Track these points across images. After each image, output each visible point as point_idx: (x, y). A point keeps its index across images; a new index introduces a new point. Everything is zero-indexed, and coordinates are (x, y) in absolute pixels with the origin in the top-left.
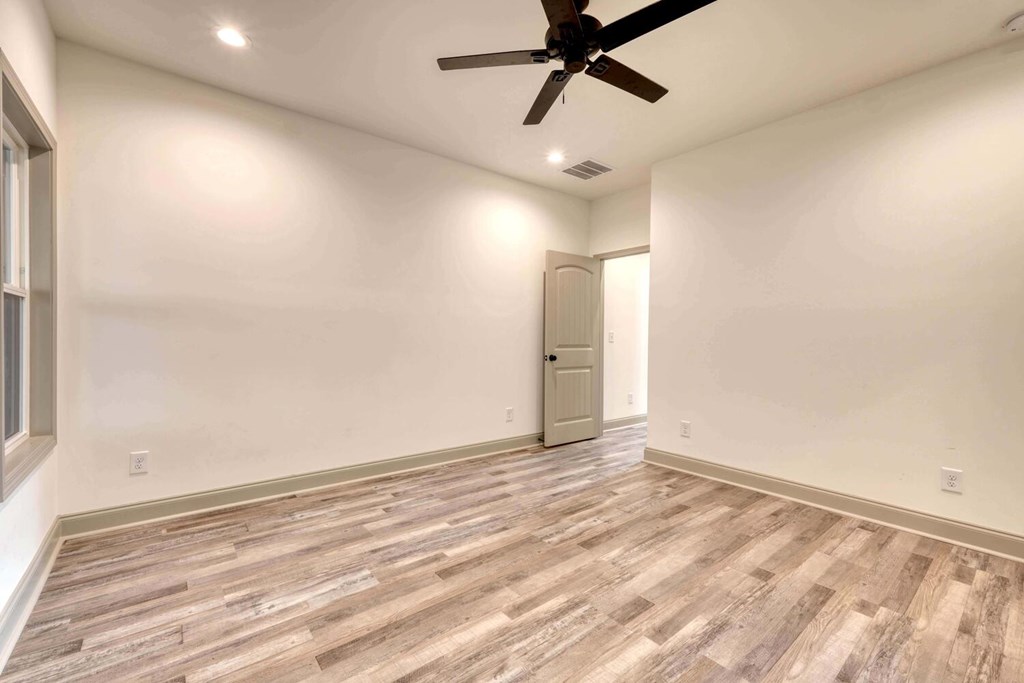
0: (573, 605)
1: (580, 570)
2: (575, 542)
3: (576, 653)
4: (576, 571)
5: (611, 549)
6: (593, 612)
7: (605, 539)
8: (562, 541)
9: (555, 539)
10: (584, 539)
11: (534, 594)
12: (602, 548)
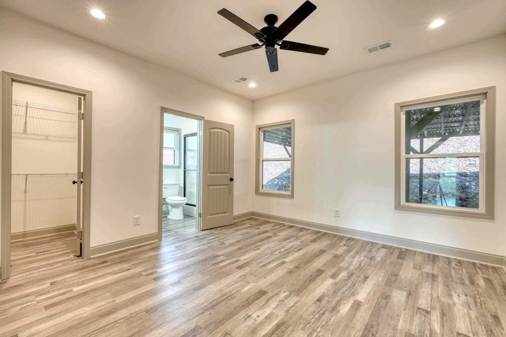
0: (265, 265)
1: (265, 278)
2: (270, 294)
3: (262, 256)
4: (266, 277)
5: (249, 290)
6: (258, 264)
7: (251, 298)
8: (277, 294)
9: (283, 295)
10: (264, 297)
11: (280, 267)
12: (254, 291)
